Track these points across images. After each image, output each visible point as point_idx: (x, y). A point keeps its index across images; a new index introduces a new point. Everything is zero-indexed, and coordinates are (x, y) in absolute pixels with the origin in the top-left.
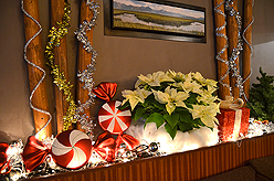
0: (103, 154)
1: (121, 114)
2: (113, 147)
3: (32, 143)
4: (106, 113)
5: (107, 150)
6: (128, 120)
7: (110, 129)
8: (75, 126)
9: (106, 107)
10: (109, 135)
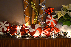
0: (46, 33)
1: (54, 20)
2: (50, 31)
3: (24, 27)
5: (47, 32)
8: (38, 23)
9: (49, 16)
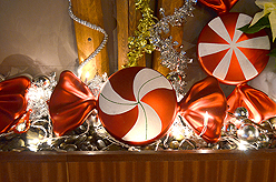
0: (197, 124)
1: (248, 44)
2: (220, 112)
4: (216, 39)
5: (207, 116)
6: (260, 59)
7: (220, 73)
8: (151, 61)
9: (217, 25)
10: (216, 87)
